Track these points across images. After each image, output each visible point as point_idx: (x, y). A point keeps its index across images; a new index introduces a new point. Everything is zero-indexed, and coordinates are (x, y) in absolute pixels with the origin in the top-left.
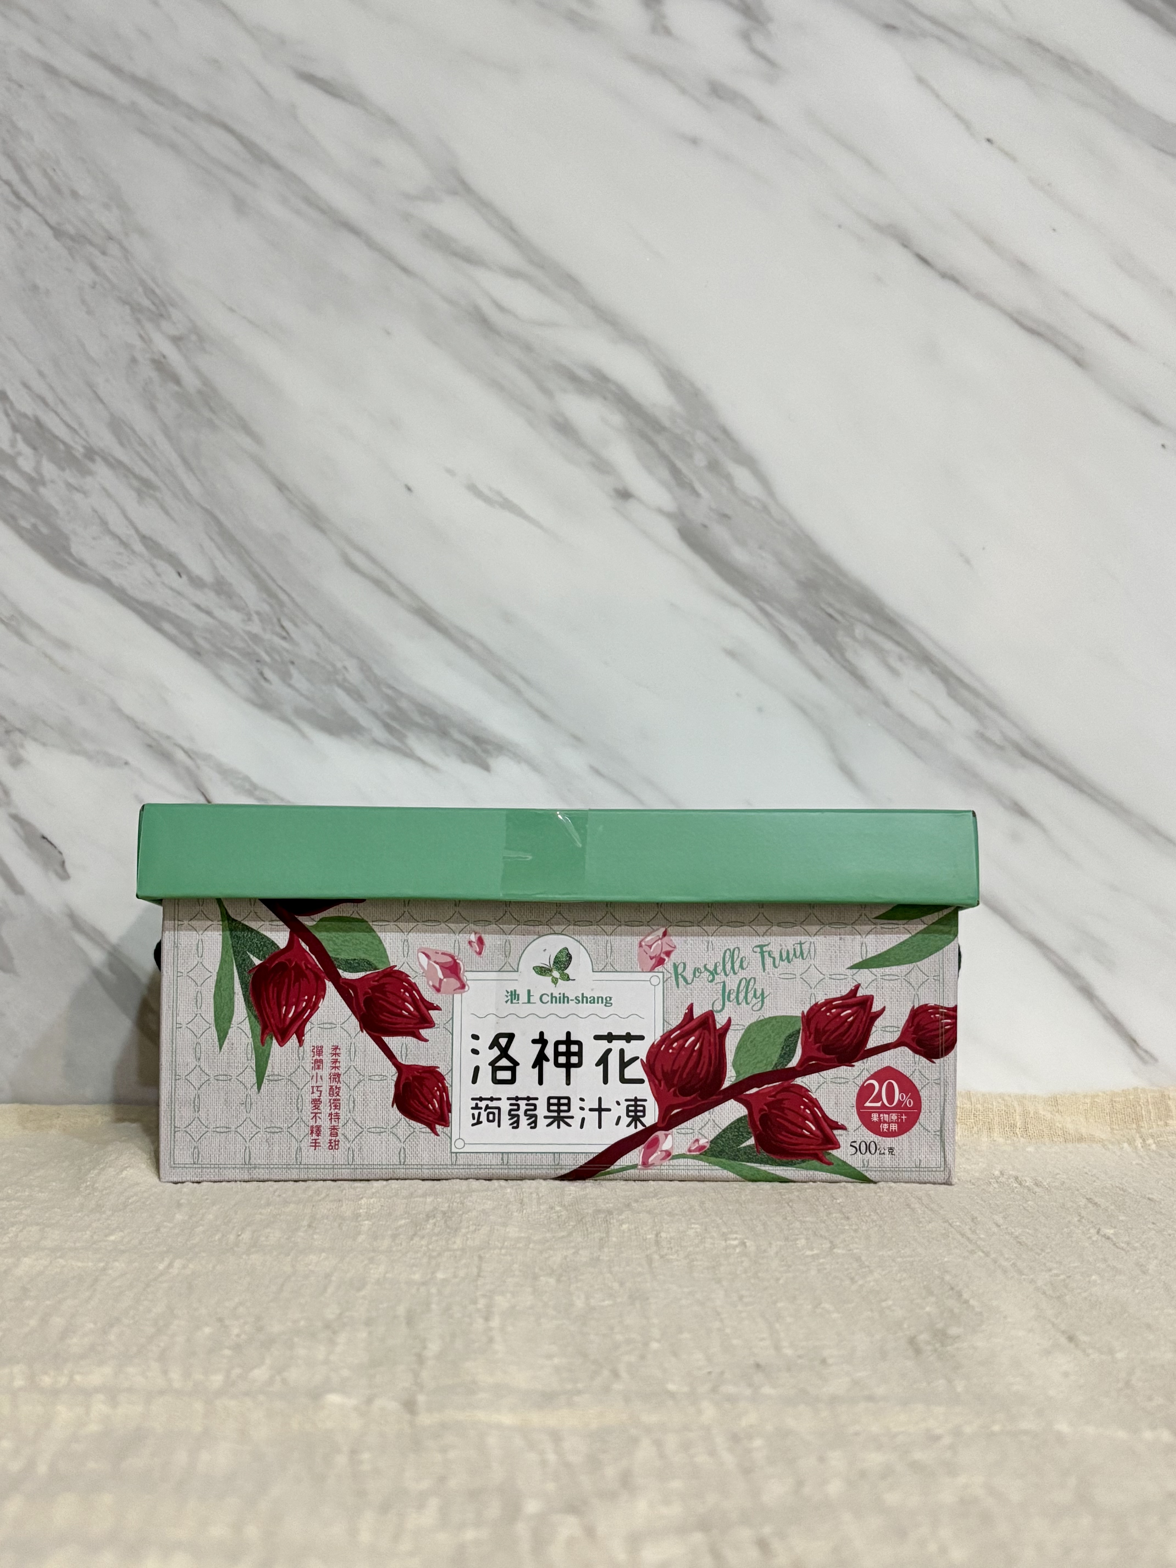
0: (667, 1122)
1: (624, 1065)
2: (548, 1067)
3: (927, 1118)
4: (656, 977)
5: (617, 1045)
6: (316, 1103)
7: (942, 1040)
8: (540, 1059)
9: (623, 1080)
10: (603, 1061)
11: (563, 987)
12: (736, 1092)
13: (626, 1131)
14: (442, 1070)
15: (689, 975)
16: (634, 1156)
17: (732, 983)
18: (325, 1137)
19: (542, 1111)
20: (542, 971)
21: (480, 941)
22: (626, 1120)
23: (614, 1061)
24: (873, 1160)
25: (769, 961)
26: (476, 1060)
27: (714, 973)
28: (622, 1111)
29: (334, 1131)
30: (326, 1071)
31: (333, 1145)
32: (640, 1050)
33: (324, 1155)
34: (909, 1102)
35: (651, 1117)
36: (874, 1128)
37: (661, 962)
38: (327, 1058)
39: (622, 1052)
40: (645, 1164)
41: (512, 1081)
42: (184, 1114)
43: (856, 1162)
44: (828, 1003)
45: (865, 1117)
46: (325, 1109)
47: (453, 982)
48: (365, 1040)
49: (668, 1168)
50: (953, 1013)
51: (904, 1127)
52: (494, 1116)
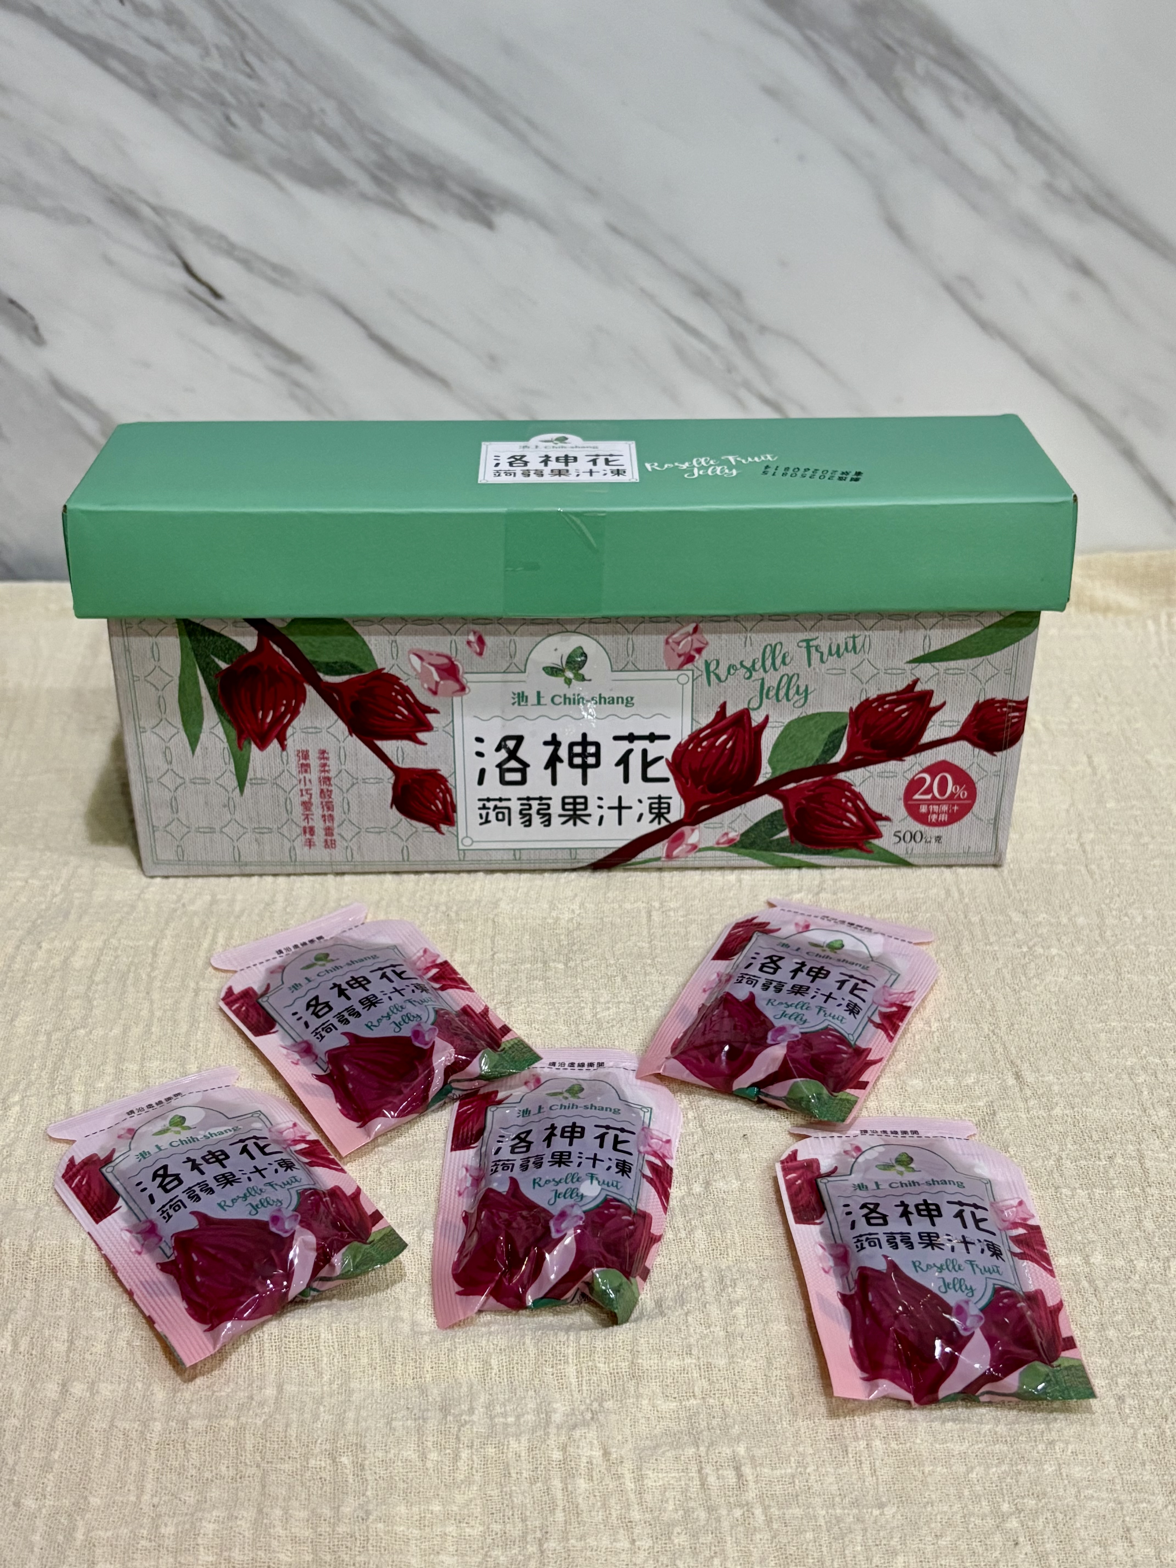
0: (693, 818)
1: (646, 764)
2: (562, 768)
3: (982, 808)
4: (685, 676)
5: (638, 746)
6: (306, 805)
7: (1007, 734)
8: (553, 762)
9: (645, 779)
10: (624, 761)
11: (577, 687)
12: (772, 788)
13: (648, 827)
14: (444, 772)
15: (722, 672)
16: (659, 850)
17: (772, 679)
18: (320, 837)
19: (556, 809)
20: (553, 671)
21: (481, 641)
22: (648, 817)
23: (635, 762)
24: (918, 848)
25: (815, 656)
26: (481, 763)
27: (751, 670)
28: (644, 808)
29: (329, 831)
30: (314, 775)
31: (329, 844)
32: (666, 749)
33: (319, 853)
34: (963, 793)
35: (677, 811)
36: (923, 819)
37: (690, 659)
38: (314, 761)
39: (645, 752)
40: (669, 856)
41: (523, 781)
42: (162, 816)
43: (899, 850)
44: (881, 699)
45: (913, 811)
46: (317, 811)
47: (452, 685)
48: (355, 744)
49: (693, 859)
50: (1022, 706)
51: (954, 818)
52: (503, 814)
